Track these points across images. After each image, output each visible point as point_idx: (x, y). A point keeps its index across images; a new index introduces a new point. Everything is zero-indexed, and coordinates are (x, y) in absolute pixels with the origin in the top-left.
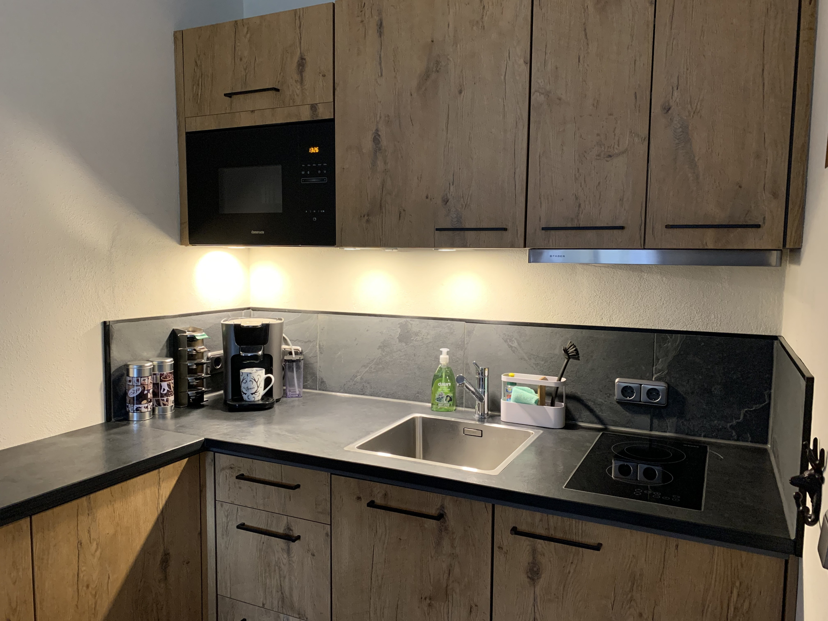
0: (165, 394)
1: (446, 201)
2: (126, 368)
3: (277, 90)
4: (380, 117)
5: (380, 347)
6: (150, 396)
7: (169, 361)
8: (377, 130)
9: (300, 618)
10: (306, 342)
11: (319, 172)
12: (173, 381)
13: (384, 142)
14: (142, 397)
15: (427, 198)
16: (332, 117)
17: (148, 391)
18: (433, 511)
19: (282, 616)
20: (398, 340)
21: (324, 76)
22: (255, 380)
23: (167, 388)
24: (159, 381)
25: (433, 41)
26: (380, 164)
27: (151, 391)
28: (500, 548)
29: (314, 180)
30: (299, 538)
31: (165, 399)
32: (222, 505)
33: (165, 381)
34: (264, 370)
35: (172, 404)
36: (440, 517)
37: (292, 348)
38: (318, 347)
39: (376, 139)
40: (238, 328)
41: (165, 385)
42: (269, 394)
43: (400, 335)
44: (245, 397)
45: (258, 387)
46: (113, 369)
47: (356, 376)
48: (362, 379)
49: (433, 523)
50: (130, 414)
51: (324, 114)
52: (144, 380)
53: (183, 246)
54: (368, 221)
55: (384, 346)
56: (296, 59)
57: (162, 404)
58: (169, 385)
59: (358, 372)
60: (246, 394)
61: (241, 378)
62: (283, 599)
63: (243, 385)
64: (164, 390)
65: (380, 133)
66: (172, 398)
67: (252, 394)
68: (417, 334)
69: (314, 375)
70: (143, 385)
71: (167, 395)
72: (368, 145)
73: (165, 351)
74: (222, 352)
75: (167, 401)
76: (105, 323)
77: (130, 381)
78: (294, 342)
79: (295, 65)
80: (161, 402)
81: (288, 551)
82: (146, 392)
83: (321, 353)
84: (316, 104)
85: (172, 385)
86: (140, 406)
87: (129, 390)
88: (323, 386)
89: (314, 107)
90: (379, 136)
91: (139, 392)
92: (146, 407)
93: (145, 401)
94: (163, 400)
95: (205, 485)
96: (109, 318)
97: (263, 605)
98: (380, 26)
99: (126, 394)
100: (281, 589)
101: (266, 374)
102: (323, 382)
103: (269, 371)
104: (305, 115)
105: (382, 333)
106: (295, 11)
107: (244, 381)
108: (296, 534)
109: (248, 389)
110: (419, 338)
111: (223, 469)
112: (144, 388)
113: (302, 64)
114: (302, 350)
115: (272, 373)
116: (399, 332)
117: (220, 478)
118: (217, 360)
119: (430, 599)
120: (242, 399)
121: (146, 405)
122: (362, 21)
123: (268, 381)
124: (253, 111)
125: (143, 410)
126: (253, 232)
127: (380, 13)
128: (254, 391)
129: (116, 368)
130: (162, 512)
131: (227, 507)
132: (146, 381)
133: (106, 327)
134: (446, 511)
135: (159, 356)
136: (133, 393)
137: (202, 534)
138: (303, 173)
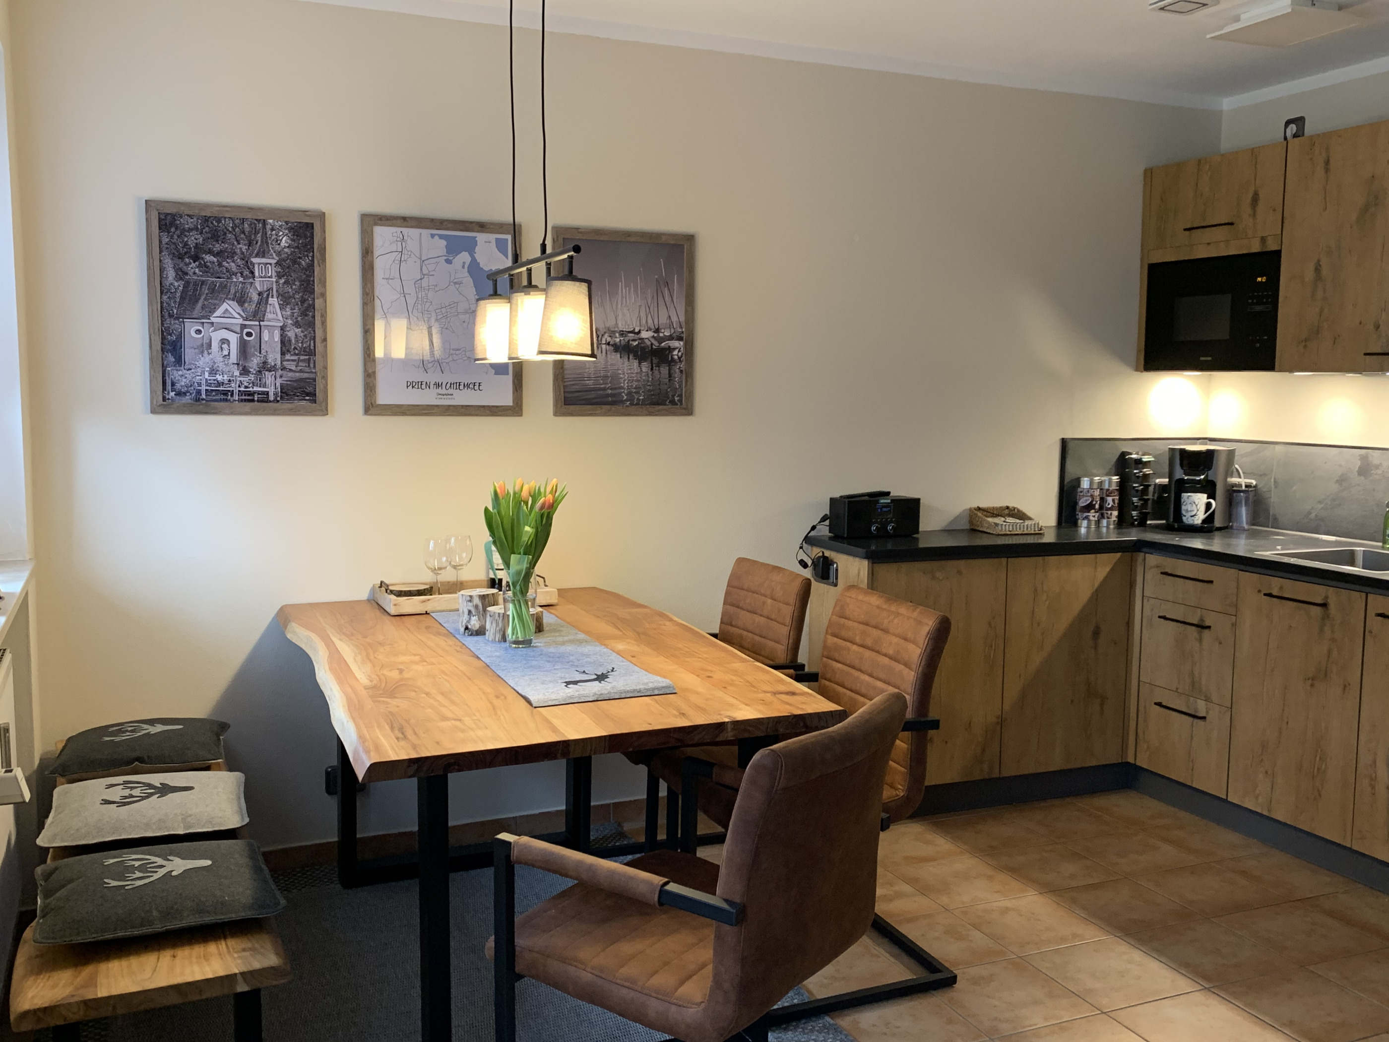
0: (1110, 508)
1: (1377, 327)
2: (1078, 481)
3: (1232, 224)
4: (1322, 248)
5: (1337, 481)
6: (1097, 506)
7: (1115, 479)
8: (1319, 261)
9: (1206, 700)
10: (1261, 475)
11: (1265, 300)
12: (1118, 497)
13: (1325, 271)
14: (1089, 507)
15: (1360, 323)
16: (1279, 249)
17: (1097, 501)
18: (1319, 601)
19: (1191, 698)
20: (1357, 474)
21: (1274, 210)
22: (1195, 503)
23: (1111, 503)
24: (1104, 496)
25: (1373, 177)
26: (1320, 294)
27: (1098, 502)
28: (1370, 632)
29: (1259, 308)
30: (1209, 627)
31: (1109, 512)
32: (1148, 600)
33: (1111, 496)
34: (1205, 496)
35: (1115, 519)
36: (1324, 605)
37: (1243, 481)
38: (1272, 480)
39: (1318, 269)
40: (1183, 452)
41: (1110, 499)
42: (1209, 519)
43: (1359, 468)
44: (1184, 518)
45: (1198, 510)
46: (1067, 480)
47: (1311, 513)
48: (1316, 516)
49: (1318, 609)
50: (1079, 521)
51: (1272, 246)
52: (1094, 492)
53: (1139, 373)
54: (1305, 347)
55: (1342, 480)
56: (1250, 195)
57: (1106, 517)
58: (1113, 500)
59: (1313, 508)
60: (1185, 516)
61: (1182, 501)
62: (1193, 683)
63: (1183, 508)
64: (1109, 504)
65: (1321, 263)
66: (1115, 513)
67: (1192, 516)
68: (1377, 467)
69: (1267, 510)
70: (1092, 496)
71: (1111, 509)
72: (1310, 274)
73: (1113, 471)
74: (1167, 480)
75: (1111, 514)
76: (1063, 439)
77: (1081, 492)
78: (1247, 475)
79: (1249, 200)
80: (1106, 515)
81: (1200, 640)
82: (1094, 503)
83: (1276, 487)
84: (1266, 237)
85: (1116, 502)
86: (1089, 514)
87: (1079, 500)
88: (1276, 524)
89: (1263, 240)
90: (1320, 265)
91: (1088, 502)
92: (1093, 515)
93: (1093, 511)
94: (1107, 513)
95: (1135, 581)
96: (1068, 435)
97: (1177, 689)
98: (1327, 163)
99: (1076, 503)
100: (1192, 674)
101: (1208, 498)
102: (1275, 519)
103: (1212, 496)
104: (1256, 248)
105: (1340, 466)
106: (1252, 150)
107: (1184, 504)
108: (1207, 624)
109: (1187, 511)
110: (1379, 472)
111: (1151, 568)
112: (1094, 498)
113: (1255, 199)
114: (1256, 484)
115: (1214, 499)
116: (1359, 464)
117: (1148, 576)
118: (1163, 488)
119: (1313, 680)
120: (1182, 521)
121: (1094, 514)
122: (1311, 159)
123: (1208, 506)
124: (1209, 244)
125: (1092, 518)
126: (1202, 359)
127: (1327, 149)
128: (1193, 513)
129: (1070, 480)
130: (1097, 590)
131: (1152, 601)
132: (1095, 493)
133: (1064, 443)
134: (1328, 601)
135: (1107, 474)
136: (1083, 502)
137: (1129, 624)
138: (1250, 301)
